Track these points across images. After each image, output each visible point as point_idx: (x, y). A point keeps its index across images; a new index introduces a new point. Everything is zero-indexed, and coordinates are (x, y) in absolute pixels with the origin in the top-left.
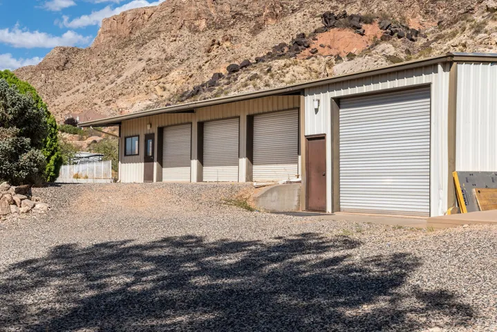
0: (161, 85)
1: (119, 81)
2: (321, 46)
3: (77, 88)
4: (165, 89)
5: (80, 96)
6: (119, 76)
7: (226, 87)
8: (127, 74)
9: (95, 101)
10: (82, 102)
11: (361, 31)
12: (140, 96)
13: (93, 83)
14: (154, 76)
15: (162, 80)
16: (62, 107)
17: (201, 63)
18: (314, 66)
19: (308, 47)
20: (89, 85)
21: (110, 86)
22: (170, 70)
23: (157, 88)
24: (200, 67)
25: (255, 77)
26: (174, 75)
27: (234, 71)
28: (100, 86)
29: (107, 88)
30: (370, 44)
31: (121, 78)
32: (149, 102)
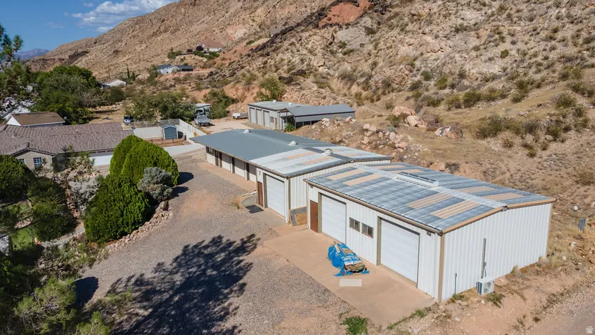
0: (252, 18)
1: (227, 15)
2: (333, 15)
3: (203, 19)
4: (254, 21)
5: (205, 26)
6: (227, 12)
7: (279, 44)
8: (232, 10)
9: (214, 29)
10: (207, 30)
11: (357, 4)
12: (240, 26)
13: (212, 16)
14: (248, 12)
15: (252, 15)
16: (195, 32)
17: (275, 4)
18: (326, 35)
19: (326, 16)
20: (210, 18)
21: (222, 19)
22: (257, 8)
23: (249, 20)
24: (274, 6)
25: (292, 44)
26: (259, 11)
27: (284, 34)
28: (216, 18)
29: (220, 21)
30: (362, 12)
31: (229, 13)
32: (245, 30)
